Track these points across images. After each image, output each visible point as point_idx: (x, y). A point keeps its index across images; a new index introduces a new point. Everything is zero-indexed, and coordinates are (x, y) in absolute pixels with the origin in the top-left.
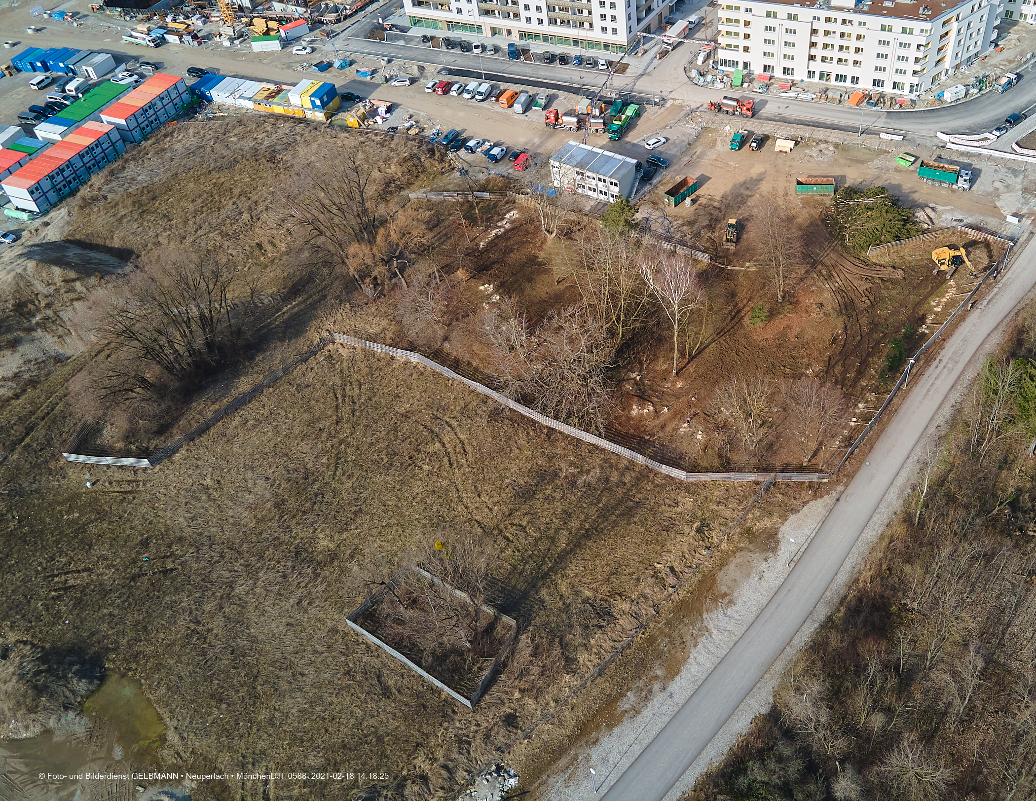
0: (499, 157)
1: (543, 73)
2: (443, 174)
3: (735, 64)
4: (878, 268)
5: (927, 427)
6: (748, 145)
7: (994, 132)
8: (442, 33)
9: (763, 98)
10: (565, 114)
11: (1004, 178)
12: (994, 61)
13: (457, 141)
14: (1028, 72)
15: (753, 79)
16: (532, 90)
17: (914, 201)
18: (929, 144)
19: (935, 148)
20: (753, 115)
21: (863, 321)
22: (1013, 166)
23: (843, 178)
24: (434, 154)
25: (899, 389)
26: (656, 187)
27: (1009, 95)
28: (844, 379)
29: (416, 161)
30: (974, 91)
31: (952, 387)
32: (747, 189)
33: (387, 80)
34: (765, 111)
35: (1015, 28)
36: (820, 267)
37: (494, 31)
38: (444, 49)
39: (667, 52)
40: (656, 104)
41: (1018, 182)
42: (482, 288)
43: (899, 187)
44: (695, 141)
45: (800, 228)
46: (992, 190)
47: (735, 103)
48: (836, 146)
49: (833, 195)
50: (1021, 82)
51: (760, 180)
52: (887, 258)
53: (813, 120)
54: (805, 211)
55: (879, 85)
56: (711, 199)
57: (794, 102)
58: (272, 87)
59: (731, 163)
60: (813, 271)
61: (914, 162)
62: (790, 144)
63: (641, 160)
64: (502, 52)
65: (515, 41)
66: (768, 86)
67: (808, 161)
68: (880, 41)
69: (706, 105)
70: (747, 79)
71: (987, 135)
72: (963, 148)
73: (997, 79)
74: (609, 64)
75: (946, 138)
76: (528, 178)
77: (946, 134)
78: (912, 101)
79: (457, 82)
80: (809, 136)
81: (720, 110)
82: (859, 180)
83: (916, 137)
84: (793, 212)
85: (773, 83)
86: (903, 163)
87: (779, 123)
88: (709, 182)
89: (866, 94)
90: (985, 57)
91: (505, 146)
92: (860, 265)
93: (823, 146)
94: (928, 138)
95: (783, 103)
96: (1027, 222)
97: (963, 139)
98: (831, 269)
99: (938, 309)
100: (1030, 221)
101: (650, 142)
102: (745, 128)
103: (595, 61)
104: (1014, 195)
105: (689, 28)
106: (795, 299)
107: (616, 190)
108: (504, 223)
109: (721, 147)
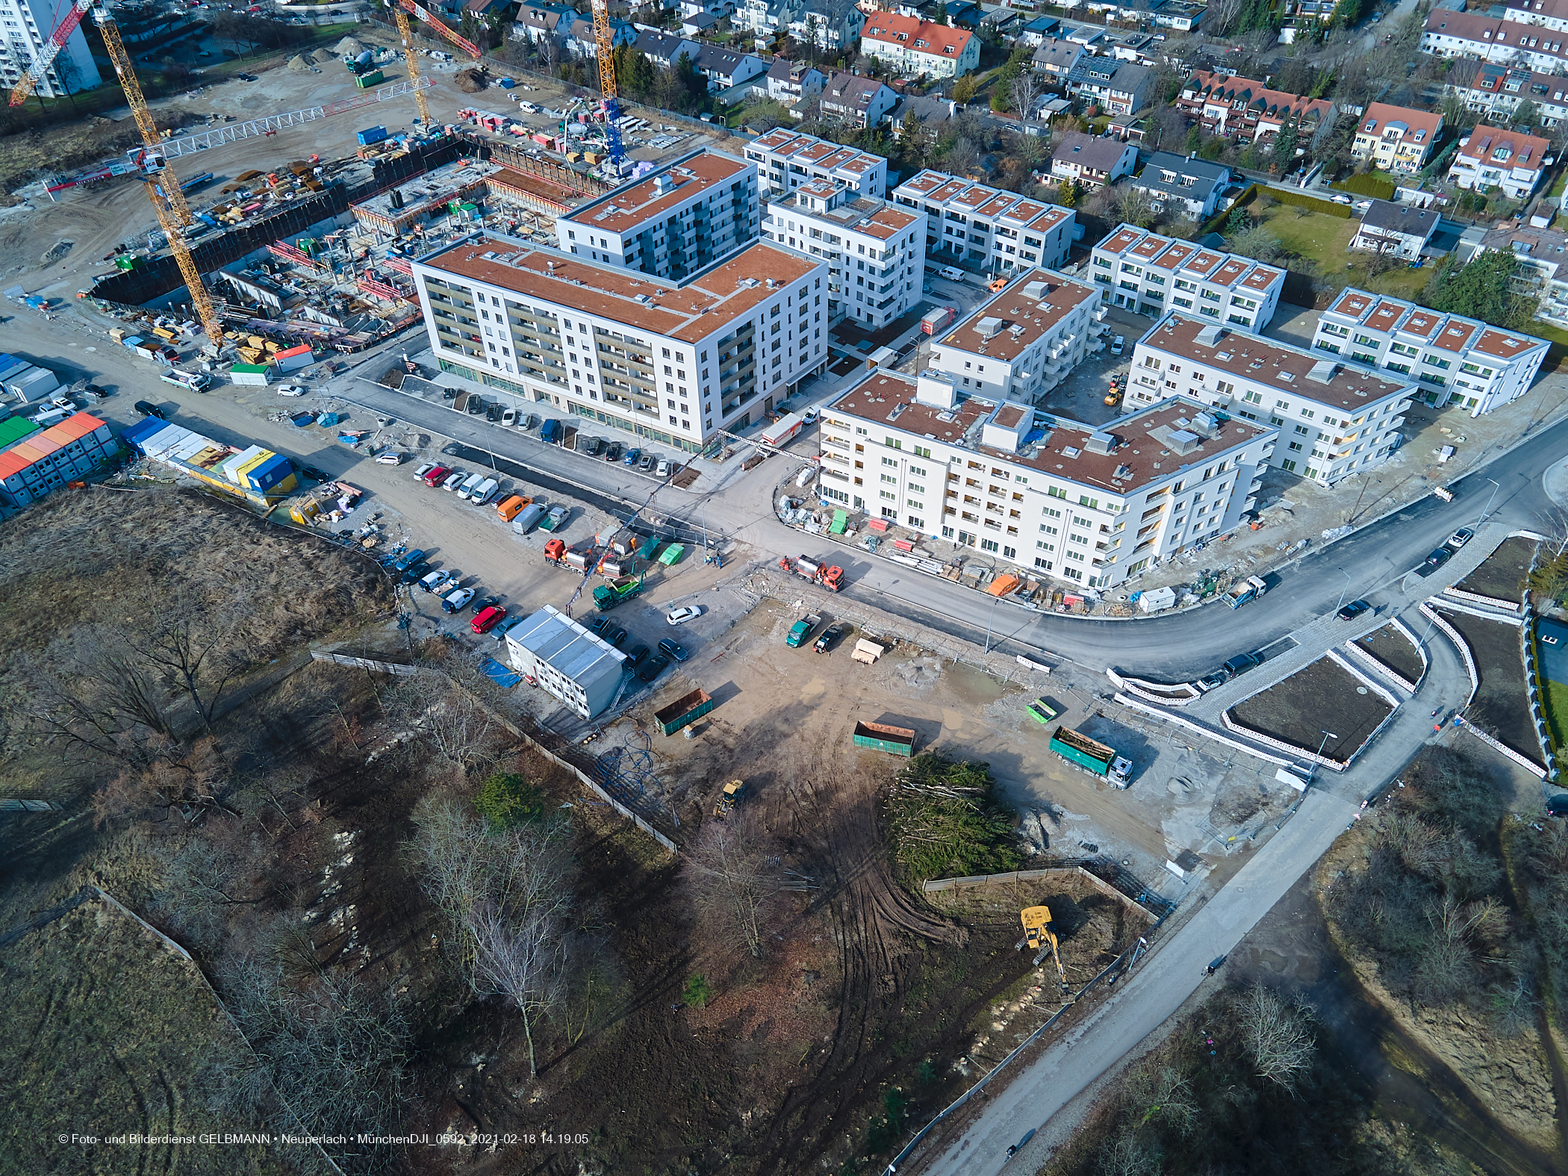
0: (457, 606)
1: (579, 471)
2: (376, 620)
3: (843, 497)
4: (932, 917)
6: (813, 642)
7: (1200, 683)
8: (476, 388)
9: (867, 560)
10: (572, 550)
11: (1192, 775)
12: (1241, 545)
13: (418, 566)
14: (1291, 574)
15: (865, 523)
16: (552, 496)
17: (1032, 793)
18: (1089, 688)
19: (1096, 696)
20: (840, 589)
21: (871, 1024)
22: (1212, 754)
23: (936, 726)
24: (374, 588)
26: (656, 694)
27: (1247, 614)
29: (343, 597)
30: (1190, 598)
32: (786, 720)
33: (373, 453)
34: (862, 585)
35: (1294, 489)
36: (843, 896)
37: (540, 396)
38: (467, 413)
39: (762, 459)
40: (710, 547)
41: (1209, 787)
42: (337, 837)
43: (1017, 759)
44: (744, 618)
45: (837, 811)
46: (1163, 795)
47: (815, 568)
48: (947, 662)
49: (908, 758)
50: (1274, 592)
51: (810, 708)
52: (952, 901)
53: (926, 611)
54: (857, 779)
55: (1043, 566)
56: (726, 732)
57: (910, 574)
58: (218, 447)
59: (780, 669)
60: (828, 901)
61: (1056, 717)
62: (877, 650)
63: (652, 642)
64: (538, 430)
65: (563, 414)
66: (880, 541)
67: (895, 685)
68: (1046, 509)
69: (780, 560)
70: (853, 525)
71: (1187, 686)
72: (1139, 706)
73: (1234, 582)
74: (674, 468)
75: (1118, 681)
76: (485, 648)
77: (1121, 673)
78: (1088, 601)
79: (461, 469)
80: (912, 638)
81: (795, 572)
82: (960, 735)
83: (1073, 669)
84: (838, 779)
85: (890, 536)
86: (1036, 716)
87: (874, 609)
88: (735, 698)
89: (1020, 577)
90: (1230, 536)
91: (478, 585)
92: (906, 905)
93: (926, 660)
94: (1091, 675)
95: (893, 573)
96: (1201, 873)
97: (1144, 689)
98: (859, 902)
99: (999, 1027)
100: (1207, 873)
101: (675, 615)
102: (823, 608)
103: (654, 462)
104: (1197, 811)
105: (805, 424)
106: (780, 955)
107: (584, 699)
108: (418, 722)
109: (777, 637)
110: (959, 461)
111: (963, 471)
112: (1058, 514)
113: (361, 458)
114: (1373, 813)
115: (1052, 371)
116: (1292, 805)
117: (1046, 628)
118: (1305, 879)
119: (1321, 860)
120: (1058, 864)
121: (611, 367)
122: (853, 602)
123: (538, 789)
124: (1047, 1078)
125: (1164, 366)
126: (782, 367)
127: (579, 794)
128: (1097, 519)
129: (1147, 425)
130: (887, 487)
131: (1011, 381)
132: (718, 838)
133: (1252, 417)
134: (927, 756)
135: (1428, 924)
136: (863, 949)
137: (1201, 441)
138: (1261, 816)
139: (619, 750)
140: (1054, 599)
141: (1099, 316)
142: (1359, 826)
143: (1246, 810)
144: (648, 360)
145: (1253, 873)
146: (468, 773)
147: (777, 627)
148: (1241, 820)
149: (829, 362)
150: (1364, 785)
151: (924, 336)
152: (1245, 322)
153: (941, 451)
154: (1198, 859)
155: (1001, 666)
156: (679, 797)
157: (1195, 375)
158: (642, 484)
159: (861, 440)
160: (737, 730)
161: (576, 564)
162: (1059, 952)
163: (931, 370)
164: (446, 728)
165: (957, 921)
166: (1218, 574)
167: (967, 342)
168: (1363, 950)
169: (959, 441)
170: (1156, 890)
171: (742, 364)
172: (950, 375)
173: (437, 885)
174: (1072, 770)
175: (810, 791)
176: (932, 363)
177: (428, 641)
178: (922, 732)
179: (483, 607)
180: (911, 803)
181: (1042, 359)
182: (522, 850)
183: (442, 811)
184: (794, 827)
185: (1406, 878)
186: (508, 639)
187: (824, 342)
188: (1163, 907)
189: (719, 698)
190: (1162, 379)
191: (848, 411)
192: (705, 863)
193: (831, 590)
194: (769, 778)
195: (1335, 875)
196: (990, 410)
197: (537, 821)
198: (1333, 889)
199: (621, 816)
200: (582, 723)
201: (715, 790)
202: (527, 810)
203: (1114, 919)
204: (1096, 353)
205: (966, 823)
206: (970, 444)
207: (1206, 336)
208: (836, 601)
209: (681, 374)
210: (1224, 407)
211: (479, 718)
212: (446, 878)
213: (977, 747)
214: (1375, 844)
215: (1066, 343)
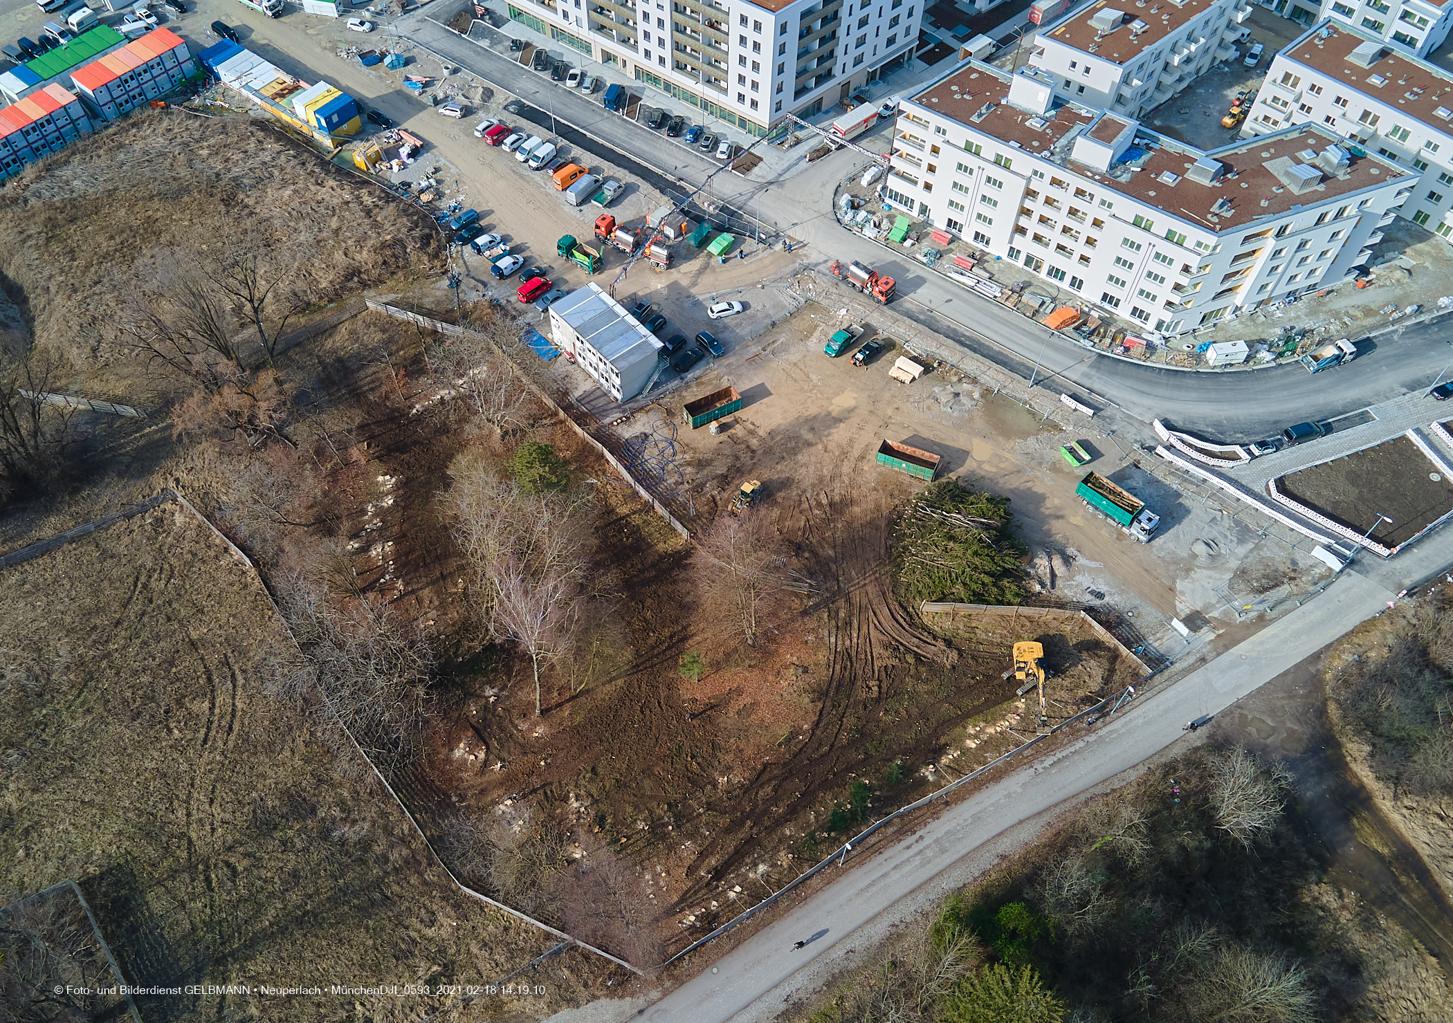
0: (505, 273)
1: (637, 144)
2: (428, 277)
3: (908, 202)
4: (925, 635)
5: (833, 946)
6: (851, 353)
7: (1252, 447)
8: (543, 42)
9: (922, 274)
10: (622, 228)
11: (1220, 540)
12: (1339, 304)
13: (471, 227)
14: (1389, 342)
15: (927, 234)
16: (609, 168)
17: (1049, 534)
18: (1131, 436)
19: (1136, 446)
20: (889, 302)
21: (850, 721)
22: (1247, 520)
23: (964, 454)
24: (428, 244)
25: (831, 862)
26: (688, 386)
27: (1325, 380)
28: (766, 812)
29: (398, 250)
30: (1265, 356)
31: (912, 892)
32: (812, 429)
33: (436, 102)
34: (911, 301)
35: (1420, 246)
36: (841, 603)
37: (608, 57)
38: (532, 69)
39: (829, 150)
40: (761, 241)
41: (1236, 554)
42: (380, 478)
43: (1041, 498)
44: (785, 320)
45: (849, 524)
46: (1184, 555)
47: (866, 277)
48: (987, 392)
49: (929, 483)
50: (1364, 359)
51: (838, 421)
52: (948, 624)
53: (975, 335)
54: (874, 495)
55: (1110, 302)
56: (751, 433)
57: (965, 295)
58: (289, 80)
59: (814, 377)
60: (827, 606)
61: (1089, 462)
62: (917, 370)
63: (690, 334)
64: (601, 95)
65: (628, 79)
66: (940, 255)
67: (929, 408)
68: (1126, 240)
69: (831, 263)
70: (914, 235)
71: (1238, 449)
72: (1180, 462)
73: (1320, 343)
74: (735, 151)
75: (1163, 433)
76: (529, 317)
77: (1169, 426)
78: (1150, 347)
79: (521, 130)
80: (954, 362)
81: (845, 278)
82: (986, 467)
83: (1119, 415)
84: (855, 493)
85: (951, 251)
86: (1069, 458)
87: (920, 327)
88: (765, 400)
89: (1082, 312)
90: (1329, 292)
91: (527, 254)
92: (901, 620)
93: (966, 386)
94: (1136, 424)
95: (947, 291)
96: (1206, 635)
97: (1190, 446)
98: (856, 611)
99: (971, 744)
100: (1212, 636)
101: (716, 308)
102: (868, 320)
103: (716, 143)
104: (1217, 576)
105: (881, 117)
106: (773, 647)
107: (617, 381)
108: (461, 382)
109: (816, 344)
110: (1042, 176)
111: (1043, 188)
112: (1139, 247)
113: (424, 107)
114: (1411, 603)
115: (1168, 80)
116: (1322, 584)
117: (1098, 369)
118: (1316, 657)
119: (1339, 641)
120: (1061, 605)
121: (683, 32)
122: (900, 317)
123: (567, 462)
124: (1009, 796)
125: (1303, 86)
126: (867, 49)
127: (604, 472)
128: (1181, 257)
129: (1265, 155)
130: (958, 197)
131: (1119, 88)
132: (729, 532)
133: (1392, 156)
134: (948, 483)
135: (1437, 718)
136: (853, 654)
137: (1324, 178)
138: (1284, 590)
139: (646, 436)
140: (1113, 339)
141: (1240, 17)
142: (1389, 614)
143: (1272, 581)
144: (724, 27)
145: (1261, 643)
146: (503, 438)
147: (817, 334)
148: (1263, 590)
149: (919, 48)
150: (1409, 573)
151: (1030, 26)
152: (1411, 43)
153: (1023, 162)
154: (1207, 622)
155: (1043, 403)
156: (698, 489)
157: (1338, 100)
158: (701, 165)
159: (938, 141)
160: (761, 433)
161: (626, 243)
162: (1044, 687)
163: (1030, 67)
164: (486, 392)
165: (949, 643)
166: (1304, 333)
167: (1077, 37)
168: (1358, 732)
169: (1046, 153)
170: (1156, 644)
171: (823, 41)
172: (1051, 75)
173: (466, 535)
174: (1095, 517)
175: (825, 501)
176: (1033, 60)
177: (476, 304)
178: (947, 459)
179: (530, 276)
180: (924, 527)
181: (1160, 64)
182: (547, 516)
183: (476, 469)
184: (804, 533)
185: (1427, 672)
186: (551, 312)
187: (916, 23)
188: (1159, 662)
189: (748, 399)
190: (1297, 101)
191: (930, 107)
192: (714, 553)
193: (879, 302)
194: (786, 484)
195: (1349, 657)
196: (1089, 120)
197: (562, 491)
198: (1344, 672)
199: (640, 498)
200: (613, 405)
201: (733, 486)
202: (554, 480)
203: (1106, 664)
204: (1226, 62)
205: (976, 553)
206: (1057, 158)
207: (1361, 56)
208: (882, 314)
209: (757, 46)
210: (1363, 142)
211: (516, 385)
212: (476, 530)
213: (1002, 481)
214: (1402, 634)
215: (1193, 47)
